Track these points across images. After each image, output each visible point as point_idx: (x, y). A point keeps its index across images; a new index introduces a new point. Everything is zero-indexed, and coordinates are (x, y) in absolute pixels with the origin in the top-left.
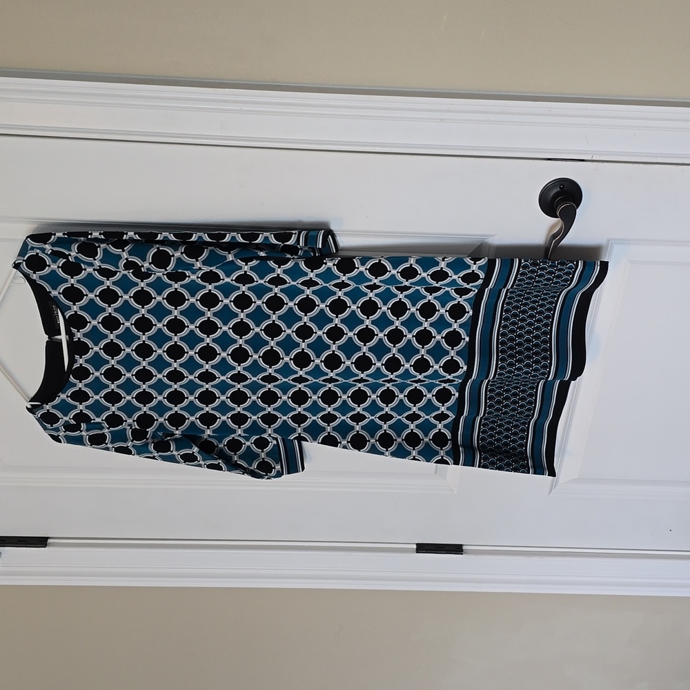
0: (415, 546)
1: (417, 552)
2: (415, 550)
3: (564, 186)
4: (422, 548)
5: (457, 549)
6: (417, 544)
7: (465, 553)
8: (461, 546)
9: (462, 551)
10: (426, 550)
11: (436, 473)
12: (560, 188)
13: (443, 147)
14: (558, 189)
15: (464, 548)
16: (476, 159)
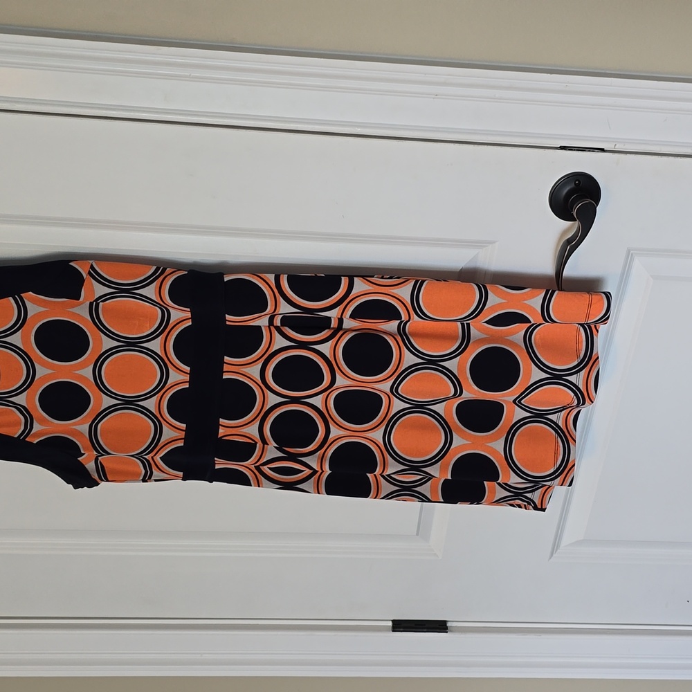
0: (390, 624)
1: (393, 631)
2: (391, 628)
3: (580, 182)
4: (400, 626)
5: (440, 626)
6: (393, 621)
7: (451, 631)
8: (445, 622)
9: (447, 628)
10: (404, 628)
11: (417, 534)
12: (575, 184)
13: (437, 130)
14: (572, 185)
15: (449, 624)
16: (476, 146)
